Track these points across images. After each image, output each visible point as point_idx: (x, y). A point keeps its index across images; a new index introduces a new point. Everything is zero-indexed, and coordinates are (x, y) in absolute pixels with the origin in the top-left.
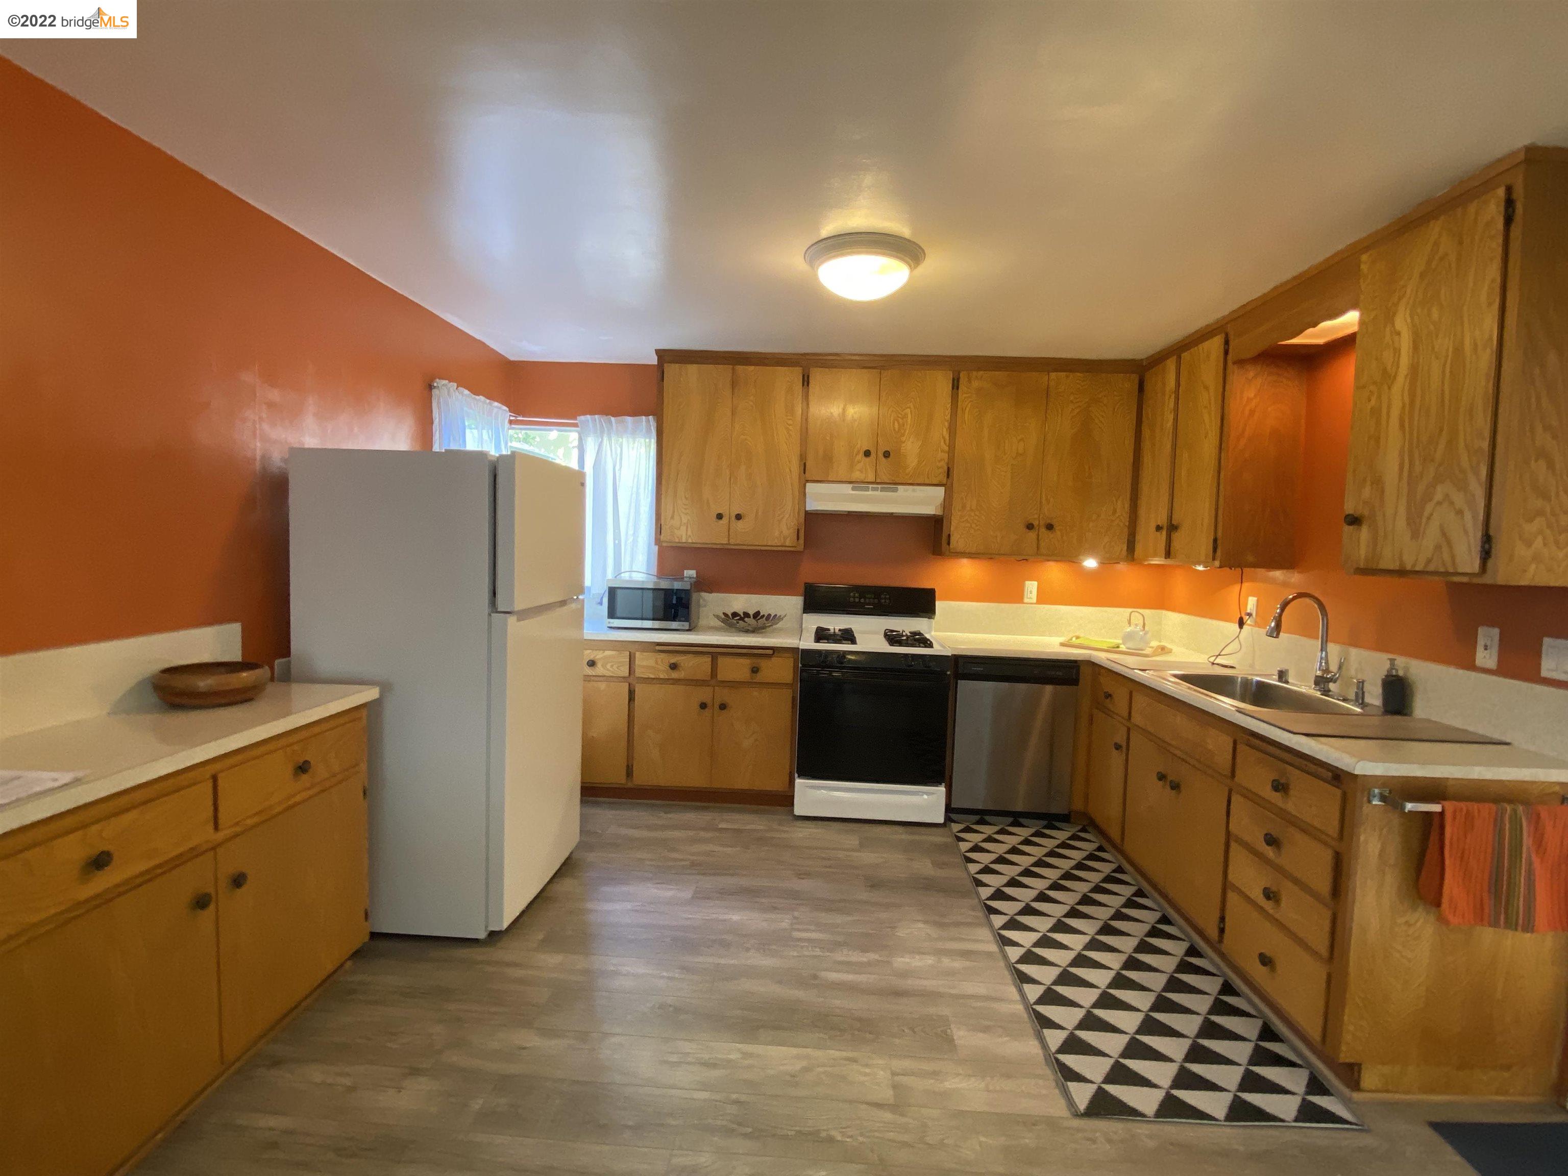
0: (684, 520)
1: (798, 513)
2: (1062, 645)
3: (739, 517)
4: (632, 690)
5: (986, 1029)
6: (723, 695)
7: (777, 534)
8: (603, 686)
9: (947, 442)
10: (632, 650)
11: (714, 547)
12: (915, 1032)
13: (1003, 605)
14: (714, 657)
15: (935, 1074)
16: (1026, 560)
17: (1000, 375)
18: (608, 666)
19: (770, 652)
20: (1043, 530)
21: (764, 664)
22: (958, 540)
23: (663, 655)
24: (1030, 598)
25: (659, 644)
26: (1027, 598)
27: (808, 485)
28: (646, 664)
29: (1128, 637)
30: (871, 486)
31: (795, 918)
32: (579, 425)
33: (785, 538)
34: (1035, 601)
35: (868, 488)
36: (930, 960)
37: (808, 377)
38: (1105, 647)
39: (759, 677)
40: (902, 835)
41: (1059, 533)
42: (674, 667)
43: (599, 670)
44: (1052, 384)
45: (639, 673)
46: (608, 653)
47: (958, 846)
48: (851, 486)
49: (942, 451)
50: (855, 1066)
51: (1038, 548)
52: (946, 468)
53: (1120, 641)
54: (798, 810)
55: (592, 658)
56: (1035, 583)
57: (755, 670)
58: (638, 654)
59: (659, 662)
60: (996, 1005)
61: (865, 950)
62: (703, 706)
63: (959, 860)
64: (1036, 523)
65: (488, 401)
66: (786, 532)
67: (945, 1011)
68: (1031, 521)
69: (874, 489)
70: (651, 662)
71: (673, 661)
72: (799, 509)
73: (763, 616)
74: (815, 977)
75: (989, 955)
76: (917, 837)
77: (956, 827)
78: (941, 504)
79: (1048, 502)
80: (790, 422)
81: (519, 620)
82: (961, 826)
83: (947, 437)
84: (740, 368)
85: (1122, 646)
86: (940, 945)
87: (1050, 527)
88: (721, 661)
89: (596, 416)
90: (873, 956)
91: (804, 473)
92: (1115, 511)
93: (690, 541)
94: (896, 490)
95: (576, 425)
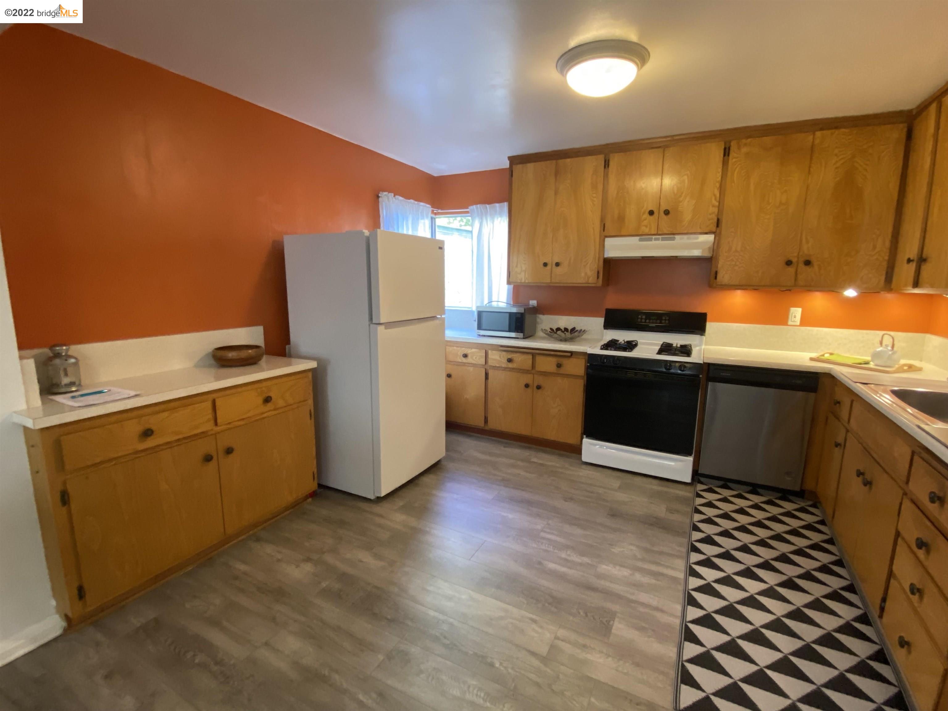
0: (524, 269)
1: (599, 260)
2: (812, 359)
3: (557, 264)
4: (487, 373)
5: (641, 629)
6: (539, 380)
7: (583, 275)
8: (471, 369)
9: (718, 199)
10: (486, 349)
11: (542, 285)
12: (587, 615)
13: (768, 327)
14: (534, 355)
15: (584, 647)
16: (790, 290)
17: (768, 140)
18: (474, 358)
19: (569, 354)
20: (802, 266)
21: (565, 361)
22: (724, 277)
23: (504, 353)
24: (794, 321)
25: (502, 346)
26: (791, 321)
27: (607, 239)
28: (496, 358)
29: (876, 355)
30: (654, 237)
31: (549, 524)
32: (470, 212)
33: (588, 278)
34: (798, 323)
35: (652, 238)
36: (626, 572)
37: (609, 160)
38: (850, 362)
39: (562, 371)
40: (655, 486)
41: (816, 267)
42: (510, 360)
43: (469, 360)
44: (817, 141)
45: (490, 362)
46: (474, 350)
47: (694, 501)
48: (638, 238)
49: (713, 206)
50: (534, 626)
51: (796, 280)
52: (716, 220)
53: (868, 358)
54: (585, 458)
55: (465, 353)
56: (799, 310)
57: (559, 366)
58: (490, 352)
59: (502, 357)
60: (658, 615)
61: (582, 554)
62: (527, 386)
63: (689, 509)
64: (794, 260)
65: (416, 202)
66: (589, 273)
67: (615, 607)
68: (791, 258)
69: (656, 239)
70: (497, 357)
71: (509, 357)
72: (599, 258)
73: (577, 331)
74: (540, 563)
75: (674, 579)
76: (665, 489)
77: (700, 487)
78: (709, 248)
79: (807, 242)
80: (594, 195)
81: (386, 328)
82: (705, 487)
83: (718, 195)
84: (561, 161)
85: (871, 363)
86: (640, 564)
87: (808, 263)
88: (539, 359)
89: (478, 206)
90: (586, 560)
91: (604, 231)
92: (874, 247)
93: (527, 281)
94: (673, 239)
95: (468, 212)
